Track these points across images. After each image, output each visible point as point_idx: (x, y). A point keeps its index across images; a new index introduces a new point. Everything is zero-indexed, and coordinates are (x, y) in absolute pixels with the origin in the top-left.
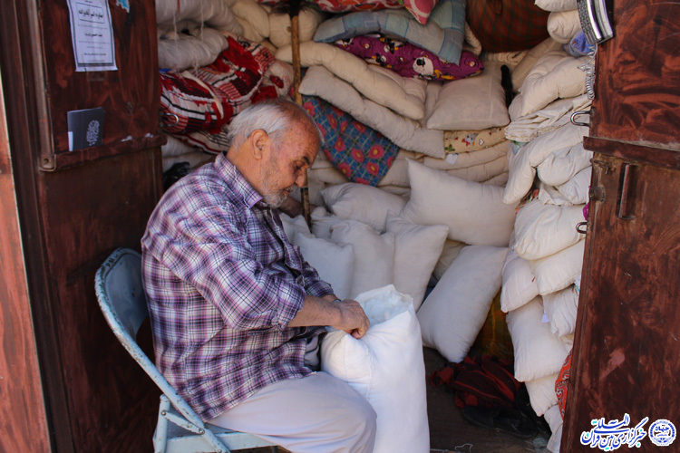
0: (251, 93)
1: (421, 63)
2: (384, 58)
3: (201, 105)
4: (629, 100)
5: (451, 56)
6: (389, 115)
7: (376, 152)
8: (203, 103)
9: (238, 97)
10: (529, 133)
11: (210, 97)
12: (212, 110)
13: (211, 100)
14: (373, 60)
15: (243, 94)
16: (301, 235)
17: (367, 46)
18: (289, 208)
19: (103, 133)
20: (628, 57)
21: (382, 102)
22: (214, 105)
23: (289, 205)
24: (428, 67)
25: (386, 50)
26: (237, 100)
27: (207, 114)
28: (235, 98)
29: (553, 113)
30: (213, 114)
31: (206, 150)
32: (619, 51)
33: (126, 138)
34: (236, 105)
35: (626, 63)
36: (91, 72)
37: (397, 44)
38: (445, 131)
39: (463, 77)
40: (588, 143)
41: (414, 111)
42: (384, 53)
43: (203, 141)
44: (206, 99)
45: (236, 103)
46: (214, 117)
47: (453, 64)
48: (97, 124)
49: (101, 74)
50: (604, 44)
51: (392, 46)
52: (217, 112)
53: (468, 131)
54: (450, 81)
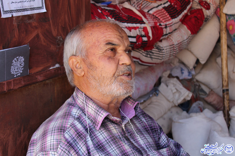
0: (180, 16)
3: (133, 30)
8: (135, 28)
9: (169, 20)
11: (143, 22)
12: (143, 33)
13: (143, 25)
15: (173, 17)
16: (215, 133)
18: (215, 102)
19: (29, 64)
22: (145, 29)
23: (214, 100)
26: (167, 23)
27: (139, 37)
28: (165, 21)
30: (144, 36)
31: (140, 62)
33: (54, 65)
34: (166, 27)
36: (18, 17)
43: (138, 57)
44: (138, 25)
45: (166, 25)
46: (145, 39)
48: (22, 59)
49: (30, 17)
52: (147, 35)
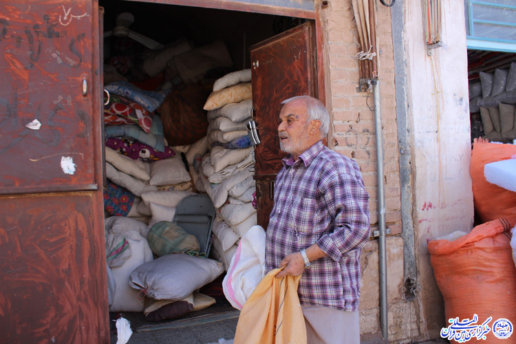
1: (144, 152)
2: (124, 149)
4: (269, 162)
5: (160, 149)
6: (131, 179)
7: (124, 199)
10: (221, 179)
14: (119, 151)
17: (116, 143)
20: (267, 149)
21: (129, 172)
24: (148, 154)
25: (126, 145)
29: (230, 170)
32: (263, 148)
35: (266, 151)
37: (131, 142)
38: (158, 186)
39: (164, 159)
40: (255, 178)
41: (145, 176)
42: (125, 147)
47: (162, 152)
50: (257, 145)
51: (129, 143)
53: (169, 185)
54: (156, 161)
